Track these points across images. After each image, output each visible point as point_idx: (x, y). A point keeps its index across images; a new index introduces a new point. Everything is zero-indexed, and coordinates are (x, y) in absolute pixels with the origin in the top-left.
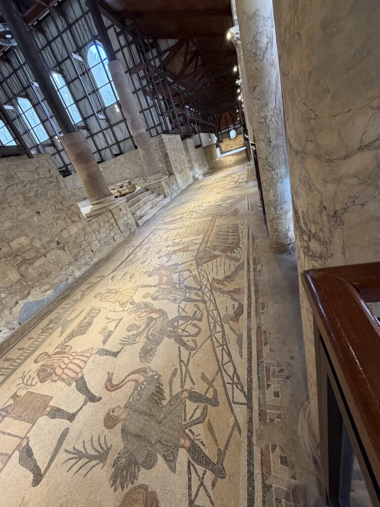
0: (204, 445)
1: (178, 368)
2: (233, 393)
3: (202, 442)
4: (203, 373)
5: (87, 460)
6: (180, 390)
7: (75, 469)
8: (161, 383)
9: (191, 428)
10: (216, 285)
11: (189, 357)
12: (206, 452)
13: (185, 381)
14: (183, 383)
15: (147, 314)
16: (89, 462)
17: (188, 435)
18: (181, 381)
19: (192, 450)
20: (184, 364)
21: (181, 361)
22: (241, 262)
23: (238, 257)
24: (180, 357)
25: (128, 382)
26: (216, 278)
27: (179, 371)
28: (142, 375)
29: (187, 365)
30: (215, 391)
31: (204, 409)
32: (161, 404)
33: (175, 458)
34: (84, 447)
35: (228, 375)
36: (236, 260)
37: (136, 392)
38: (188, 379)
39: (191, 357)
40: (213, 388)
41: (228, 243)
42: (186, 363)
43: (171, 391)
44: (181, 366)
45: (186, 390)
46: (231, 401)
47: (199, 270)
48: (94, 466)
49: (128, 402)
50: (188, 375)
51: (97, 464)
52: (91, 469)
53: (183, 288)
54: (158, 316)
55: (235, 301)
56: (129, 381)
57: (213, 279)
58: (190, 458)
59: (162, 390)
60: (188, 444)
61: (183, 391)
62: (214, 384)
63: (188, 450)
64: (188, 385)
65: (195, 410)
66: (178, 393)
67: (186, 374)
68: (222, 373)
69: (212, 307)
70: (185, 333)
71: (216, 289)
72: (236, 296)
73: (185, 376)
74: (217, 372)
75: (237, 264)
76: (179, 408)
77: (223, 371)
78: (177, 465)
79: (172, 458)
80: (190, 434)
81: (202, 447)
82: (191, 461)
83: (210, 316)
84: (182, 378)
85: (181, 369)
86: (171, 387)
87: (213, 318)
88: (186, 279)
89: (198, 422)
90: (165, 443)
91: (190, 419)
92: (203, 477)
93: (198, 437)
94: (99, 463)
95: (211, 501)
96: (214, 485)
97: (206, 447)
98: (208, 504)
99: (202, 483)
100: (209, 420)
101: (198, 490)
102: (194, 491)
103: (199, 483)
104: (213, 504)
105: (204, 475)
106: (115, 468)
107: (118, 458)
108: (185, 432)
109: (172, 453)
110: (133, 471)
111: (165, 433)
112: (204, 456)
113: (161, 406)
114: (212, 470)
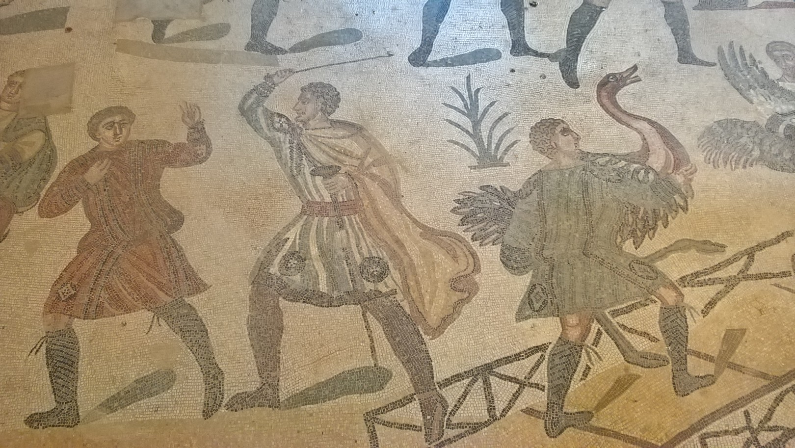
0: (585, 375)
1: (729, 253)
2: (726, 432)
3: (588, 368)
4: (743, 331)
5: (470, 130)
6: (674, 276)
7: (452, 115)
8: (670, 219)
9: (605, 334)
11: (774, 276)
12: (575, 385)
13: (701, 284)
14: (694, 280)
16: (471, 135)
17: (588, 330)
18: (697, 274)
19: (567, 347)
20: (747, 266)
21: (750, 254)
24: (761, 246)
25: (636, 129)
27: (718, 258)
28: (667, 157)
29: (748, 278)
30: (710, 380)
31: (656, 357)
33: (538, 312)
34: (486, 111)
35: (771, 411)
37: (623, 163)
38: (711, 291)
39: (773, 280)
40: (718, 372)
42: (752, 271)
43: (663, 254)
44: (735, 259)
45: (682, 295)
46: (704, 431)
48: (468, 149)
49: (594, 155)
50: (721, 287)
51: (473, 153)
52: (462, 146)
56: (640, 133)
58: (551, 346)
59: (654, 229)
60: (574, 334)
61: (675, 288)
62: (728, 373)
63: (563, 340)
64: (695, 297)
65: (645, 334)
66: (664, 277)
67: (721, 281)
68: (768, 389)
73: (713, 282)
74: (764, 376)
76: (634, 289)
77: (777, 392)
79: (537, 306)
82: (548, 351)
84: (706, 272)
85: (729, 262)
86: (671, 251)
89: (624, 349)
90: (554, 280)
91: (621, 326)
92: (531, 385)
93: (594, 357)
94: (475, 156)
95: (505, 411)
96: (529, 411)
97: (583, 382)
98: (500, 406)
99: (522, 385)
100: (639, 377)
101: (510, 379)
102: (507, 370)
103: (521, 378)
104: (502, 416)
105: (537, 386)
106: (479, 191)
107: (496, 189)
108: (591, 320)
109: (545, 303)
110: (489, 231)
111: (572, 274)
112: (569, 380)
113: (619, 240)
114: (550, 405)
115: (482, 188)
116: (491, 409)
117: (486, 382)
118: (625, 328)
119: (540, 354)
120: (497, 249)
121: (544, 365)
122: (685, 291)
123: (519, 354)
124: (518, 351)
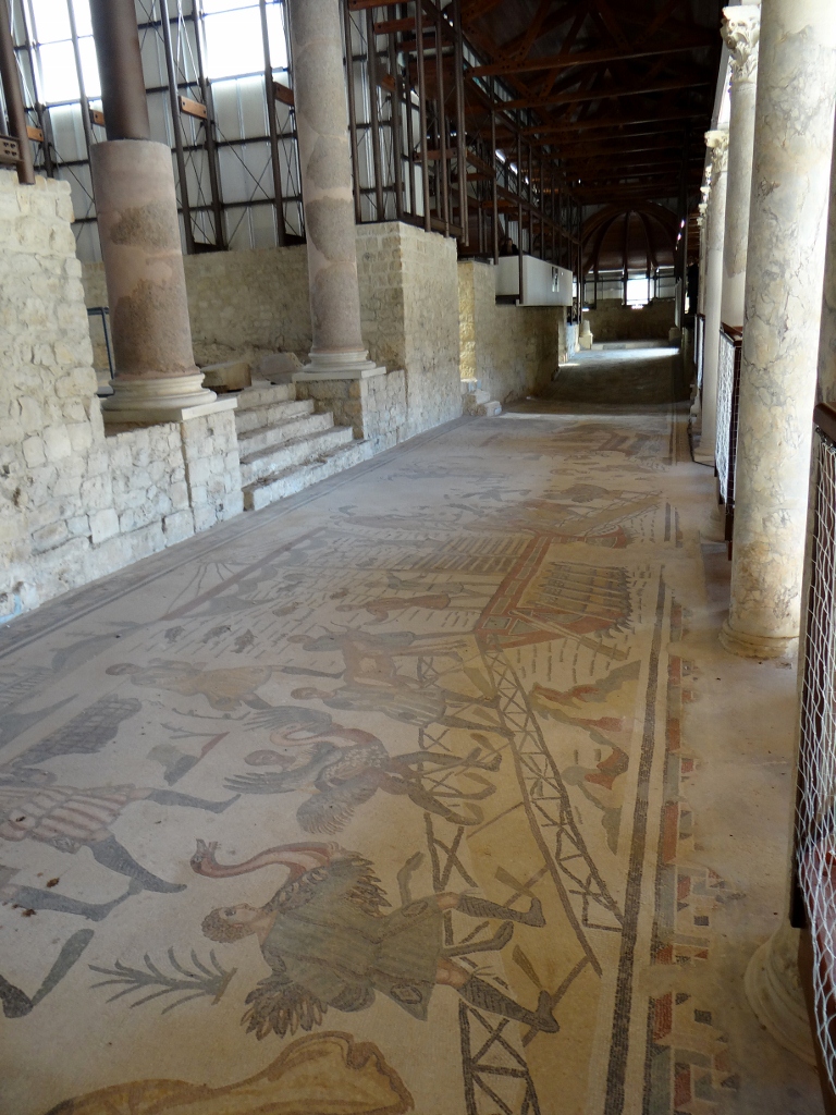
0: (503, 983)
1: (427, 852)
2: (585, 909)
4: (500, 869)
5: (165, 988)
7: (132, 998)
8: (373, 875)
9: (467, 956)
10: (543, 700)
11: (460, 835)
13: (446, 879)
14: (440, 882)
15: (312, 734)
16: (171, 990)
17: (457, 966)
18: (437, 877)
19: (469, 987)
20: (443, 846)
21: (434, 841)
22: (628, 661)
23: (622, 648)
24: (429, 832)
25: (266, 864)
26: (545, 684)
27: (427, 859)
28: (310, 854)
29: (454, 851)
30: (536, 902)
31: (504, 928)
32: (378, 912)
33: (422, 999)
34: (150, 966)
35: (574, 878)
36: (614, 653)
37: (296, 884)
38: (456, 875)
39: (463, 836)
41: (587, 610)
42: (449, 845)
43: (406, 892)
44: (433, 850)
45: (451, 893)
46: (580, 922)
47: (490, 661)
48: (189, 998)
49: (273, 902)
50: (454, 868)
51: (198, 995)
52: (180, 1002)
53: (433, 695)
54: (353, 743)
55: (602, 743)
56: (273, 863)
57: (537, 687)
58: (464, 1000)
59: (377, 888)
60: (458, 979)
61: (443, 895)
62: (533, 889)
63: (462, 989)
64: (456, 884)
65: (478, 929)
66: (427, 898)
67: (448, 866)
68: (555, 874)
69: (530, 747)
70: (441, 789)
71: (544, 711)
72: (606, 735)
73: (448, 870)
75: (615, 665)
76: (431, 921)
77: (558, 869)
78: (430, 1008)
79: (415, 997)
80: (464, 965)
81: (496, 985)
82: (468, 1004)
83: (523, 765)
84: (436, 872)
85: (434, 855)
86: (405, 885)
87: (534, 768)
88: (443, 674)
89: (486, 946)
90: (394, 975)
91: (463, 942)
92: (500, 1029)
93: (487, 971)
94: (203, 994)
95: (520, 1061)
96: (526, 1040)
97: (509, 987)
98: (513, 1064)
99: (497, 1037)
100: (517, 946)
101: (487, 1046)
102: (476, 1046)
103: (489, 1036)
104: (525, 1065)
105: (501, 1025)
106: (251, 1005)
107: (258, 990)
108: (449, 961)
109: (415, 990)
110: (306, 1012)
111: (394, 959)
112: (503, 998)
113: (375, 915)
114: (523, 1020)
115: (247, 1002)
116: (514, 1073)
117: (483, 1069)
118: (466, 940)
119: (469, 1013)
120: (332, 1010)
121: (481, 1011)
122: (447, 889)
123: (462, 1029)
124: (459, 1030)
